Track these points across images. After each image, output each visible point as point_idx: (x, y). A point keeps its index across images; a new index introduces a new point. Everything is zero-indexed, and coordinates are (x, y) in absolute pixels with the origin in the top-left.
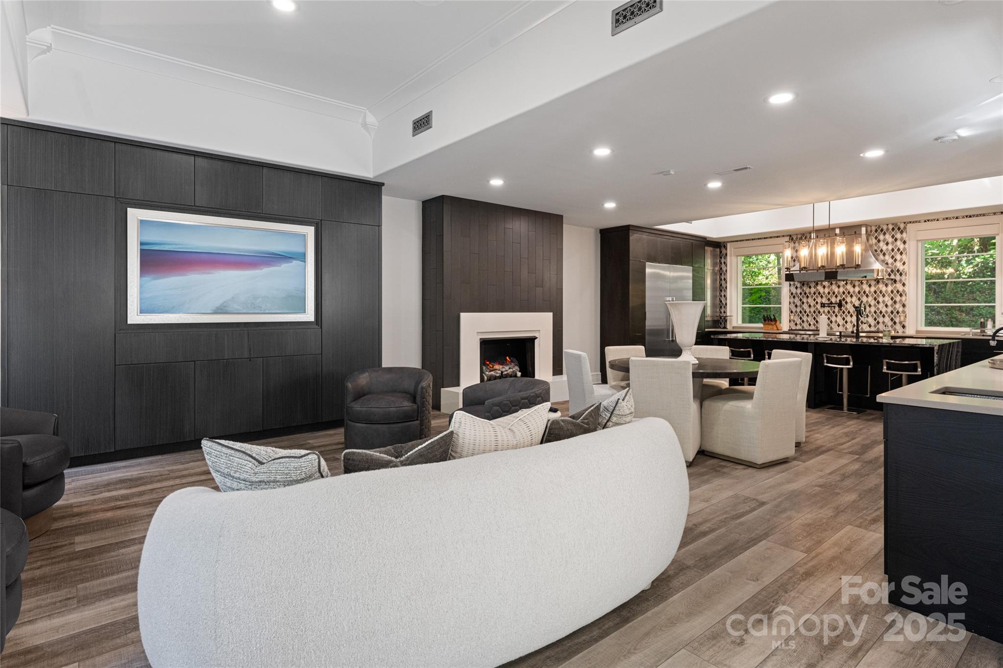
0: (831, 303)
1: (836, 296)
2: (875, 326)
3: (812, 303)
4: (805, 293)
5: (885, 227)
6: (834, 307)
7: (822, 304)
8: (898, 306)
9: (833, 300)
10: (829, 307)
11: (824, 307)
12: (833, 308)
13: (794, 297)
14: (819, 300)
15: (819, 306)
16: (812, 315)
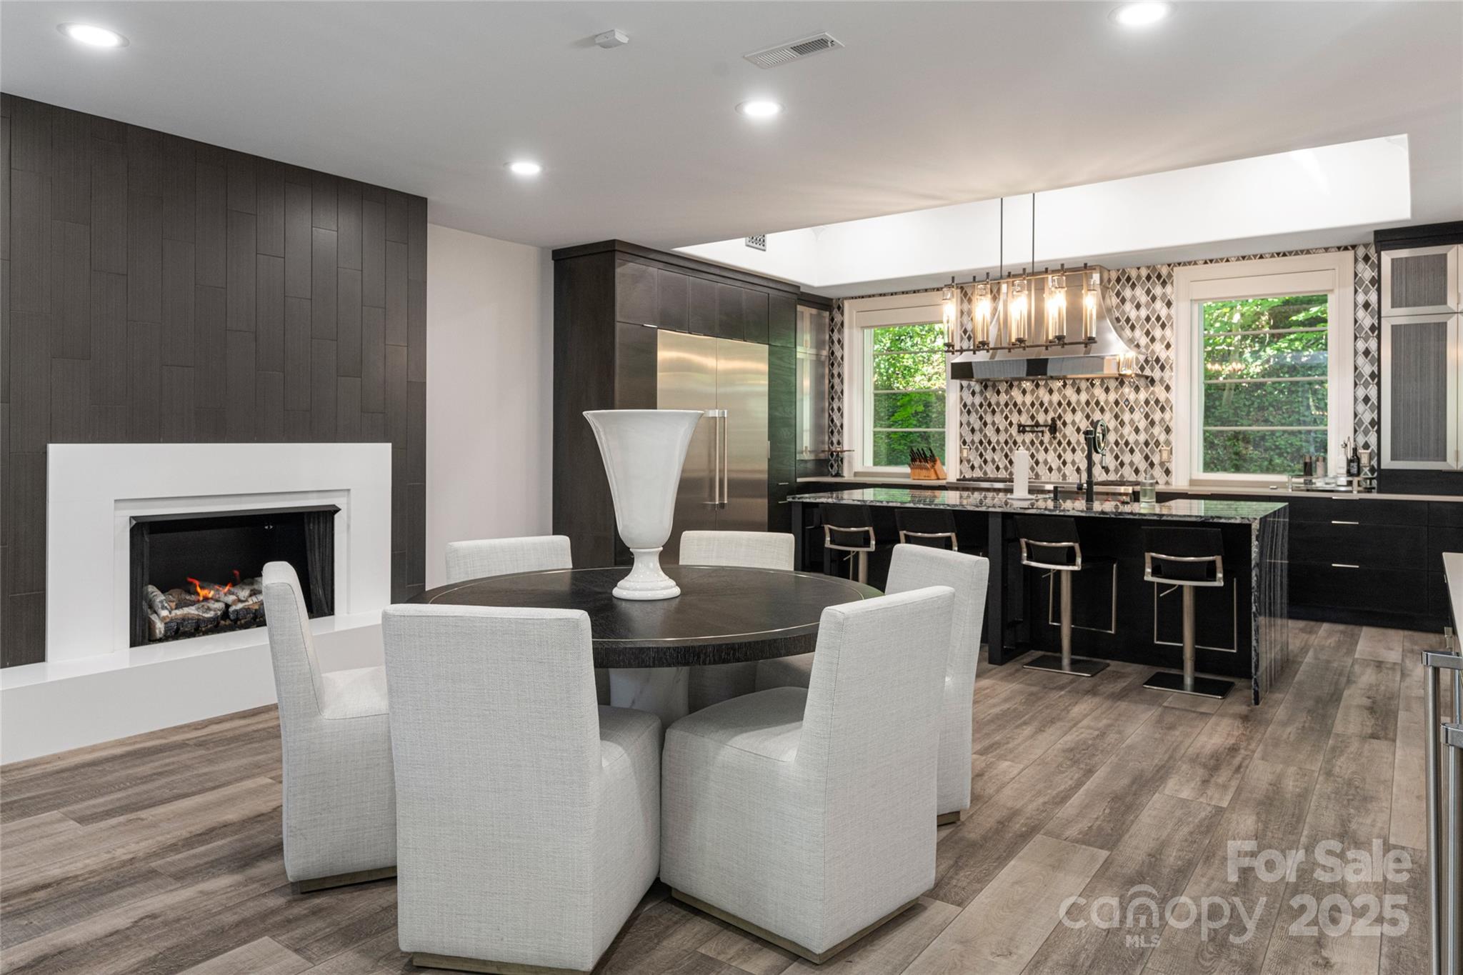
0: (1037, 425)
1: (1046, 411)
2: (1116, 471)
3: (1002, 425)
4: (990, 405)
5: (1134, 274)
6: (1042, 432)
7: (1020, 426)
8: (1157, 430)
9: (1041, 418)
10: (1033, 432)
11: (1024, 432)
12: (1040, 434)
13: (969, 412)
14: (1015, 418)
15: (1014, 431)
16: (1002, 449)
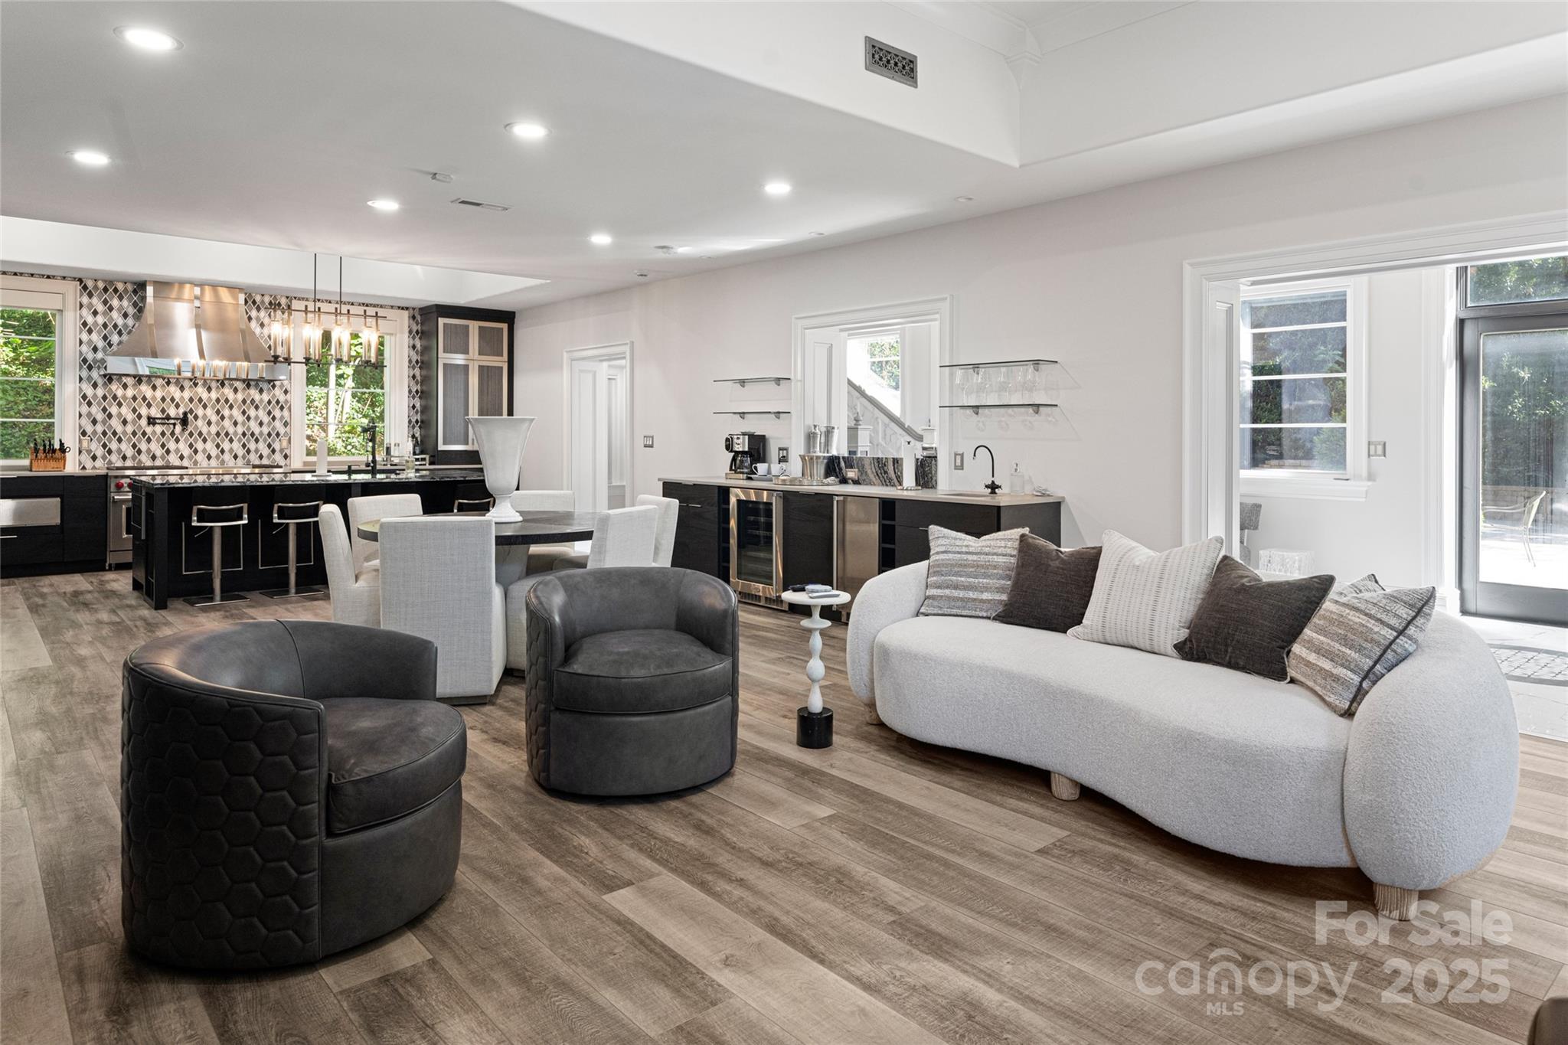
0: (168, 418)
1: (177, 406)
2: (244, 456)
3: (130, 417)
4: (115, 398)
5: (258, 298)
6: (174, 424)
7: (149, 418)
8: (278, 424)
9: (172, 412)
10: (163, 424)
11: (154, 424)
12: (172, 426)
13: (90, 404)
14: (144, 411)
15: (144, 422)
16: (129, 440)
